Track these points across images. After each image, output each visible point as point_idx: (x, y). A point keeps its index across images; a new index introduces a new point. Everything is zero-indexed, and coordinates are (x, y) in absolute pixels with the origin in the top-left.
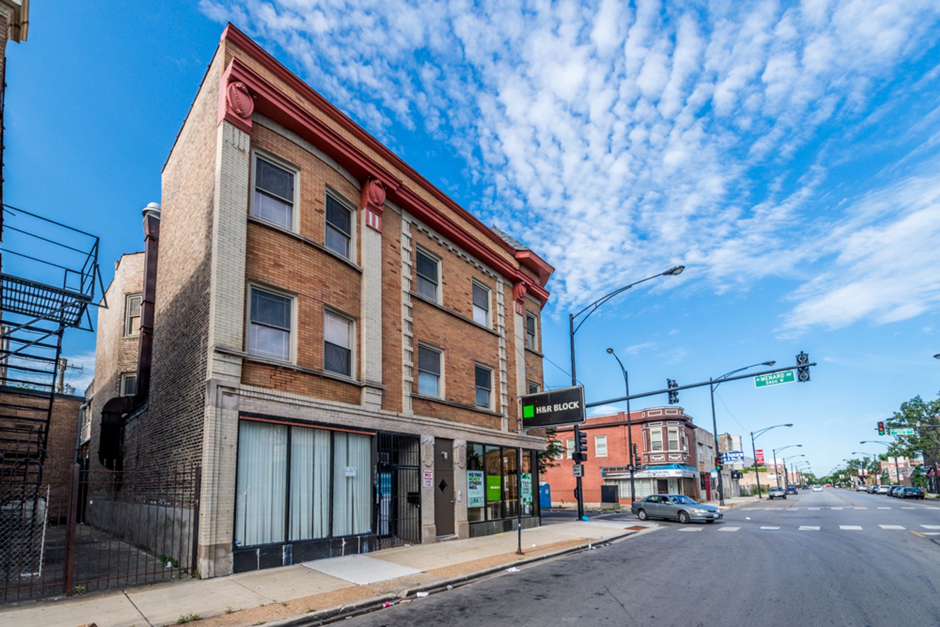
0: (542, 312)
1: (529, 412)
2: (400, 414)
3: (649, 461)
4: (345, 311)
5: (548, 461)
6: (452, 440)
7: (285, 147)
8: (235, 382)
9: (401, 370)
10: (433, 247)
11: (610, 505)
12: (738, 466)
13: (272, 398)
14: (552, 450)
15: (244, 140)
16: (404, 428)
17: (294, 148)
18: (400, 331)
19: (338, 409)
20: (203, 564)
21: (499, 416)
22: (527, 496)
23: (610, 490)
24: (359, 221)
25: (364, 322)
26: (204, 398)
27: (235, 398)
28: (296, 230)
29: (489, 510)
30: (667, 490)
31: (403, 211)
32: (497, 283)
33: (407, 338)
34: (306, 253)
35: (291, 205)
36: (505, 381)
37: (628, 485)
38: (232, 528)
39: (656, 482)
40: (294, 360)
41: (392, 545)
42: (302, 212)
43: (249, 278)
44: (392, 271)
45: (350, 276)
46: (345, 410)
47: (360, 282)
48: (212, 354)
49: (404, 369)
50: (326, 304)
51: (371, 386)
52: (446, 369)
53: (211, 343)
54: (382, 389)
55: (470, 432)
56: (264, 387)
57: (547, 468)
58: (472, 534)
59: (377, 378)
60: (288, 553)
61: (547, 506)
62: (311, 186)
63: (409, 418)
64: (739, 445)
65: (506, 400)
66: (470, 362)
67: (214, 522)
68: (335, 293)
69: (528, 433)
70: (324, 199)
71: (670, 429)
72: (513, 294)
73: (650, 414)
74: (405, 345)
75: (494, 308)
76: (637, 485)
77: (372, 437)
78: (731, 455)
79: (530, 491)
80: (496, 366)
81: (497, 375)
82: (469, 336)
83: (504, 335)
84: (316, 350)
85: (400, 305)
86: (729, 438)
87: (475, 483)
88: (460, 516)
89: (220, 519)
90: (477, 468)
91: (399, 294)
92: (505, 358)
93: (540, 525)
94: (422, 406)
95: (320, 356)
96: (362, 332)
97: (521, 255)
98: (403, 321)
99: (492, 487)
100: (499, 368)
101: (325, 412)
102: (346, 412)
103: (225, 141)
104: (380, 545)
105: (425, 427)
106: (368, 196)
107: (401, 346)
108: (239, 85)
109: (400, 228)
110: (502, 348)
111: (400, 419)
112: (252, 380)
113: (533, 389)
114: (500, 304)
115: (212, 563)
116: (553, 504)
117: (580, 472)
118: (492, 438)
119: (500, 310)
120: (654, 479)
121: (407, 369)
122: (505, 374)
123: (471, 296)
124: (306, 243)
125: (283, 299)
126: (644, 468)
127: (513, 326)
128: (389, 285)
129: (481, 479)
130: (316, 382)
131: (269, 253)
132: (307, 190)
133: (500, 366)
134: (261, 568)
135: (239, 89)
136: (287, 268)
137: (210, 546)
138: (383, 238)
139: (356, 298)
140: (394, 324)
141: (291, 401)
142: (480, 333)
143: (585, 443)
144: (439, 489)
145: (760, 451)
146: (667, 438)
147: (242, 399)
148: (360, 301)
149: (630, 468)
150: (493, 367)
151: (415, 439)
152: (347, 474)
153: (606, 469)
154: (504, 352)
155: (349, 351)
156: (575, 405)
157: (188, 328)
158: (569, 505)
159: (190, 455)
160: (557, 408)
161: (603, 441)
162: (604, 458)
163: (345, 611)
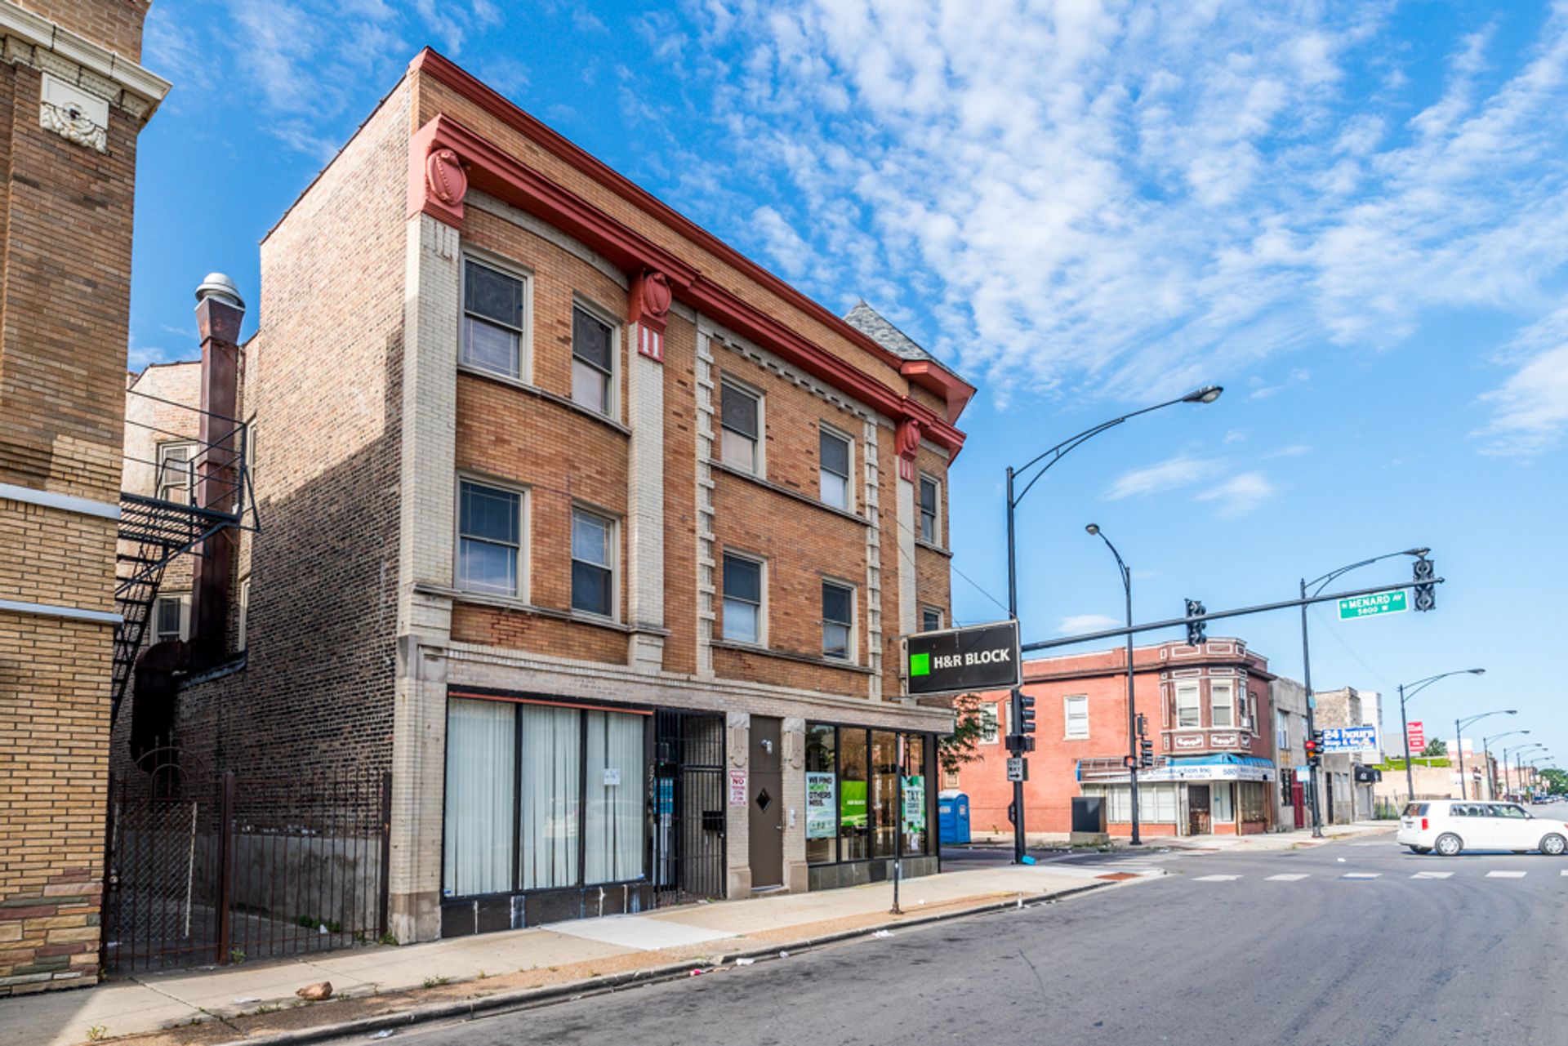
0: (950, 471)
1: (920, 665)
2: (693, 678)
3: (1172, 749)
4: (604, 506)
5: (963, 750)
6: (779, 720)
7: (511, 239)
8: (442, 639)
9: (693, 600)
10: (751, 374)
11: (1090, 837)
12: (1371, 757)
13: (495, 660)
14: (970, 729)
15: (450, 240)
16: (702, 701)
17: (524, 237)
18: (693, 531)
19: (593, 673)
20: (400, 922)
21: (865, 673)
22: (915, 818)
23: (1091, 808)
24: (625, 345)
25: (634, 523)
26: (393, 664)
27: (442, 662)
28: (528, 379)
29: (845, 842)
30: (1208, 806)
31: (700, 318)
32: (866, 426)
33: (705, 544)
34: (543, 415)
35: (519, 334)
36: (878, 608)
37: (1126, 797)
38: (439, 868)
39: (1185, 791)
40: (525, 597)
41: (678, 902)
42: (537, 346)
43: (461, 465)
44: (680, 426)
45: (612, 445)
46: (604, 674)
47: (626, 452)
48: (410, 596)
49: (700, 599)
50: (574, 499)
51: (646, 631)
52: (770, 593)
53: (407, 576)
54: (663, 637)
55: (812, 703)
56: (483, 643)
57: (961, 764)
58: (814, 885)
59: (656, 617)
60: (519, 910)
61: (961, 839)
62: (551, 299)
63: (707, 684)
64: (1376, 712)
65: (878, 643)
66: (814, 577)
67: (415, 858)
68: (589, 477)
69: (918, 703)
70: (569, 317)
71: (1214, 682)
72: (896, 442)
73: (1177, 652)
74: (702, 556)
75: (860, 472)
76: (1146, 797)
77: (646, 717)
78: (1349, 735)
79: (921, 808)
80: (861, 580)
81: (863, 597)
82: (812, 530)
83: (876, 524)
84: (560, 578)
85: (693, 485)
86: (1354, 697)
87: (820, 795)
88: (794, 853)
89: (424, 853)
90: (823, 768)
91: (692, 466)
92: (878, 565)
93: (940, 871)
94: (729, 661)
95: (565, 588)
96: (630, 539)
97: (913, 370)
98: (698, 513)
99: (850, 803)
100: (866, 583)
101: (573, 678)
102: (605, 679)
103: (424, 247)
104: (658, 901)
105: (734, 698)
106: (642, 302)
107: (694, 558)
108: (445, 154)
109: (694, 348)
110: (872, 546)
111: (692, 685)
112: (465, 632)
113: (929, 618)
114: (871, 465)
115: (413, 922)
116: (975, 835)
117: (1020, 773)
118: (852, 713)
119: (871, 477)
120: (1182, 784)
121: (705, 597)
122: (877, 595)
123: (817, 455)
124: (544, 399)
125: (506, 495)
126: (1161, 763)
127: (894, 503)
128: (676, 452)
129: (831, 788)
130: (560, 631)
131: (488, 422)
132: (544, 307)
133: (869, 581)
134: (481, 932)
135: (447, 161)
136: (516, 444)
137: (410, 895)
138: (665, 371)
139: (621, 482)
140: (683, 520)
141: (522, 664)
142: (832, 522)
143: (1032, 717)
144: (756, 805)
145: (1417, 724)
146: (1209, 702)
147: (451, 664)
148: (626, 485)
149: (1131, 762)
150: (857, 584)
151: (720, 718)
152: (609, 781)
153: (1084, 764)
154: (877, 554)
155: (609, 572)
156: (1004, 655)
157: (347, 541)
158: (1008, 836)
159: (362, 753)
160: (971, 659)
161: (1082, 706)
162: (1082, 740)
163: (640, 977)
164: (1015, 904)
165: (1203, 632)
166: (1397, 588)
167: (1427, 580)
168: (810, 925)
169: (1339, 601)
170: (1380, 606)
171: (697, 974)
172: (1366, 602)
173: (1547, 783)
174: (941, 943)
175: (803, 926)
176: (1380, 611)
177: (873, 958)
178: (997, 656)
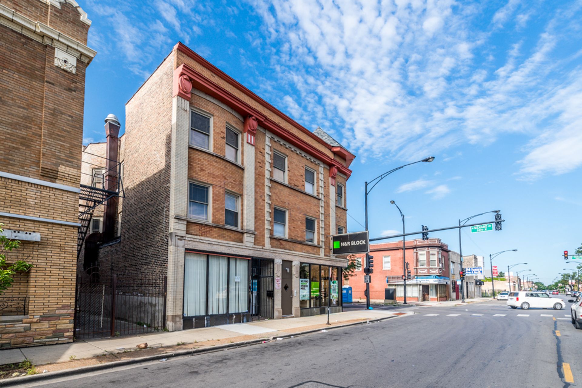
0: (347, 183)
1: (337, 245)
2: (264, 248)
3: (417, 273)
4: (235, 192)
5: (350, 273)
6: (291, 262)
7: (206, 104)
8: (183, 233)
9: (264, 223)
10: (283, 150)
11: (390, 301)
12: (481, 277)
13: (200, 241)
14: (352, 266)
15: (186, 104)
16: (267, 255)
17: (210, 104)
18: (264, 200)
19: (232, 246)
20: (170, 324)
21: (319, 247)
22: (335, 294)
23: (391, 292)
24: (243, 140)
25: (245, 197)
26: (168, 241)
27: (183, 241)
28: (211, 150)
29: (312, 301)
30: (428, 292)
31: (267, 132)
32: (320, 168)
33: (268, 205)
34: (216, 162)
35: (208, 136)
36: (323, 226)
37: (402, 289)
38: (182, 307)
39: (421, 287)
40: (210, 221)
41: (259, 319)
42: (214, 139)
43: (190, 177)
44: (260, 166)
45: (238, 172)
46: (235, 246)
47: (243, 174)
48: (173, 219)
49: (266, 222)
50: (226, 189)
51: (249, 232)
52: (289, 221)
53: (172, 213)
54: (254, 234)
55: (302, 257)
56: (196, 235)
57: (349, 277)
58: (302, 315)
59: (252, 228)
60: (208, 321)
61: (350, 301)
62: (219, 124)
63: (268, 250)
64: (482, 263)
65: (323, 238)
66: (303, 216)
67: (175, 304)
68: (231, 182)
69: (336, 257)
70: (224, 130)
71: (431, 252)
72: (329, 173)
73: (419, 242)
74: (267, 209)
75: (318, 182)
76: (408, 289)
77: (249, 260)
78: (474, 270)
79: (337, 291)
80: (318, 217)
81: (319, 223)
82: (303, 201)
83: (323, 199)
84: (221, 215)
85: (264, 186)
86: (475, 258)
87: (304, 286)
88: (296, 304)
89: (177, 302)
90: (305, 278)
91: (264, 179)
92: (323, 212)
93: (342, 311)
94: (275, 243)
95: (223, 218)
96: (244, 203)
97: (335, 150)
98: (266, 195)
99: (314, 289)
100: (319, 218)
101: (225, 247)
102: (235, 247)
103: (178, 107)
104: (252, 319)
105: (277, 254)
106: (248, 126)
107: (264, 209)
108: (185, 77)
109: (265, 141)
110: (322, 206)
111: (264, 250)
112: (191, 232)
113: (340, 230)
114: (321, 180)
115: (174, 324)
116: (354, 300)
117: (368, 280)
118: (315, 260)
119: (321, 184)
120: (420, 285)
121: (268, 222)
122: (323, 222)
123: (304, 177)
124: (217, 157)
125: (204, 187)
126: (414, 278)
127: (329, 193)
128: (259, 175)
129: (308, 284)
130: (221, 232)
131: (198, 164)
132: (217, 127)
133: (321, 217)
134: (195, 328)
135: (186, 79)
136: (207, 171)
137: (173, 316)
138: (255, 148)
139: (241, 184)
140: (261, 197)
141: (209, 242)
142: (309, 198)
143: (372, 262)
144: (284, 289)
145: (495, 267)
146: (429, 258)
147: (186, 242)
148: (243, 185)
149: (404, 277)
150: (316, 218)
151: (272, 261)
152: (236, 280)
153: (389, 278)
154: (323, 209)
155: (237, 213)
156: (364, 242)
157: (153, 202)
158: (364, 300)
159: (158, 270)
160: (353, 243)
161: (388, 259)
162: (388, 270)
163: (246, 343)
164: (366, 322)
165: (428, 236)
166: (490, 223)
167: (499, 221)
168: (301, 327)
169: (471, 227)
170: (484, 229)
171: (264, 342)
172: (480, 227)
173: (536, 287)
174: (343, 334)
175: (299, 328)
176: (484, 230)
177: (321, 338)
178: (362, 242)
